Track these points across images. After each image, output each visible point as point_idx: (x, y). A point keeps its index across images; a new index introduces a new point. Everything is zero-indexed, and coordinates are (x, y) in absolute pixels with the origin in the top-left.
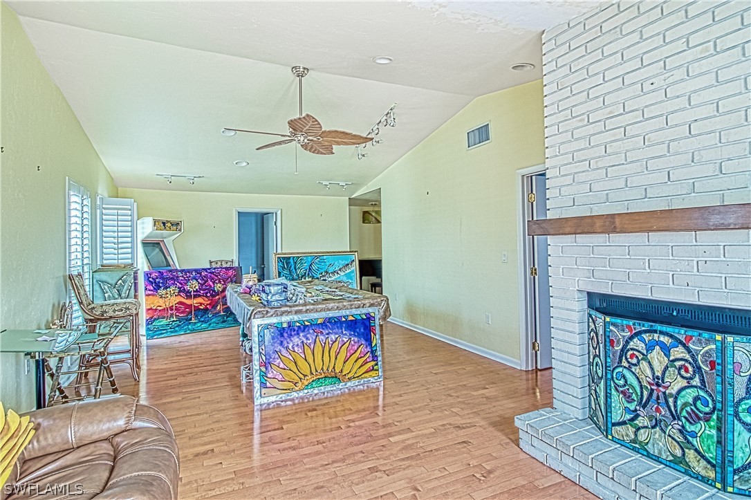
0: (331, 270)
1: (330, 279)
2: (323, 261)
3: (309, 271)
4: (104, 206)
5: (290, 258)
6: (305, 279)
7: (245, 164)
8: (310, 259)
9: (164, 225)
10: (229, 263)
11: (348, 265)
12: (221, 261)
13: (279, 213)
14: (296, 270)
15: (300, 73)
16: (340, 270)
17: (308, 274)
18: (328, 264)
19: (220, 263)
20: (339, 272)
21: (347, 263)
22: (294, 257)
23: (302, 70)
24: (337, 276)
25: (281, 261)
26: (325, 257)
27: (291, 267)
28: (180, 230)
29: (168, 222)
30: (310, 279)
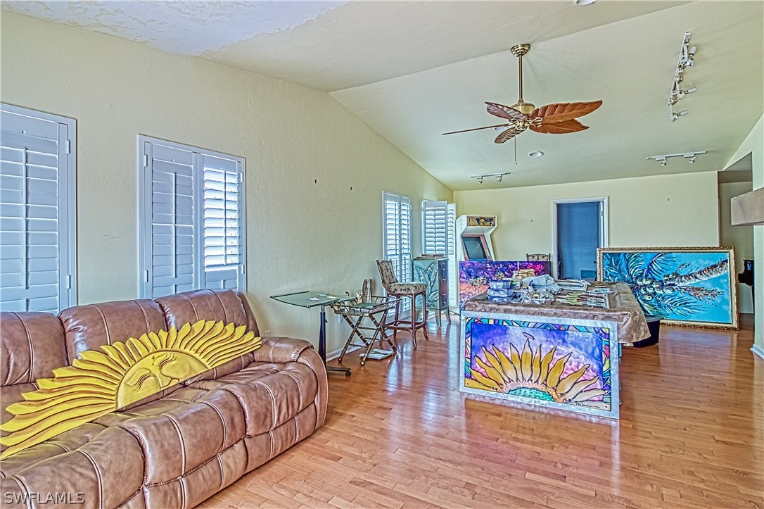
0: (683, 272)
1: (681, 284)
2: (669, 259)
3: (648, 272)
4: (427, 208)
5: (620, 254)
6: (641, 281)
7: (539, 154)
8: (649, 256)
9: (478, 221)
10: (546, 258)
11: (715, 266)
12: (538, 255)
13: (606, 201)
14: (628, 269)
15: (523, 50)
16: (700, 272)
17: (646, 276)
18: (679, 264)
19: (536, 257)
20: (698, 276)
21: (713, 263)
22: (625, 254)
23: (520, 48)
24: (693, 281)
25: (607, 257)
26: (674, 255)
27: (621, 264)
28: (494, 225)
29: (481, 218)
30: (648, 282)
